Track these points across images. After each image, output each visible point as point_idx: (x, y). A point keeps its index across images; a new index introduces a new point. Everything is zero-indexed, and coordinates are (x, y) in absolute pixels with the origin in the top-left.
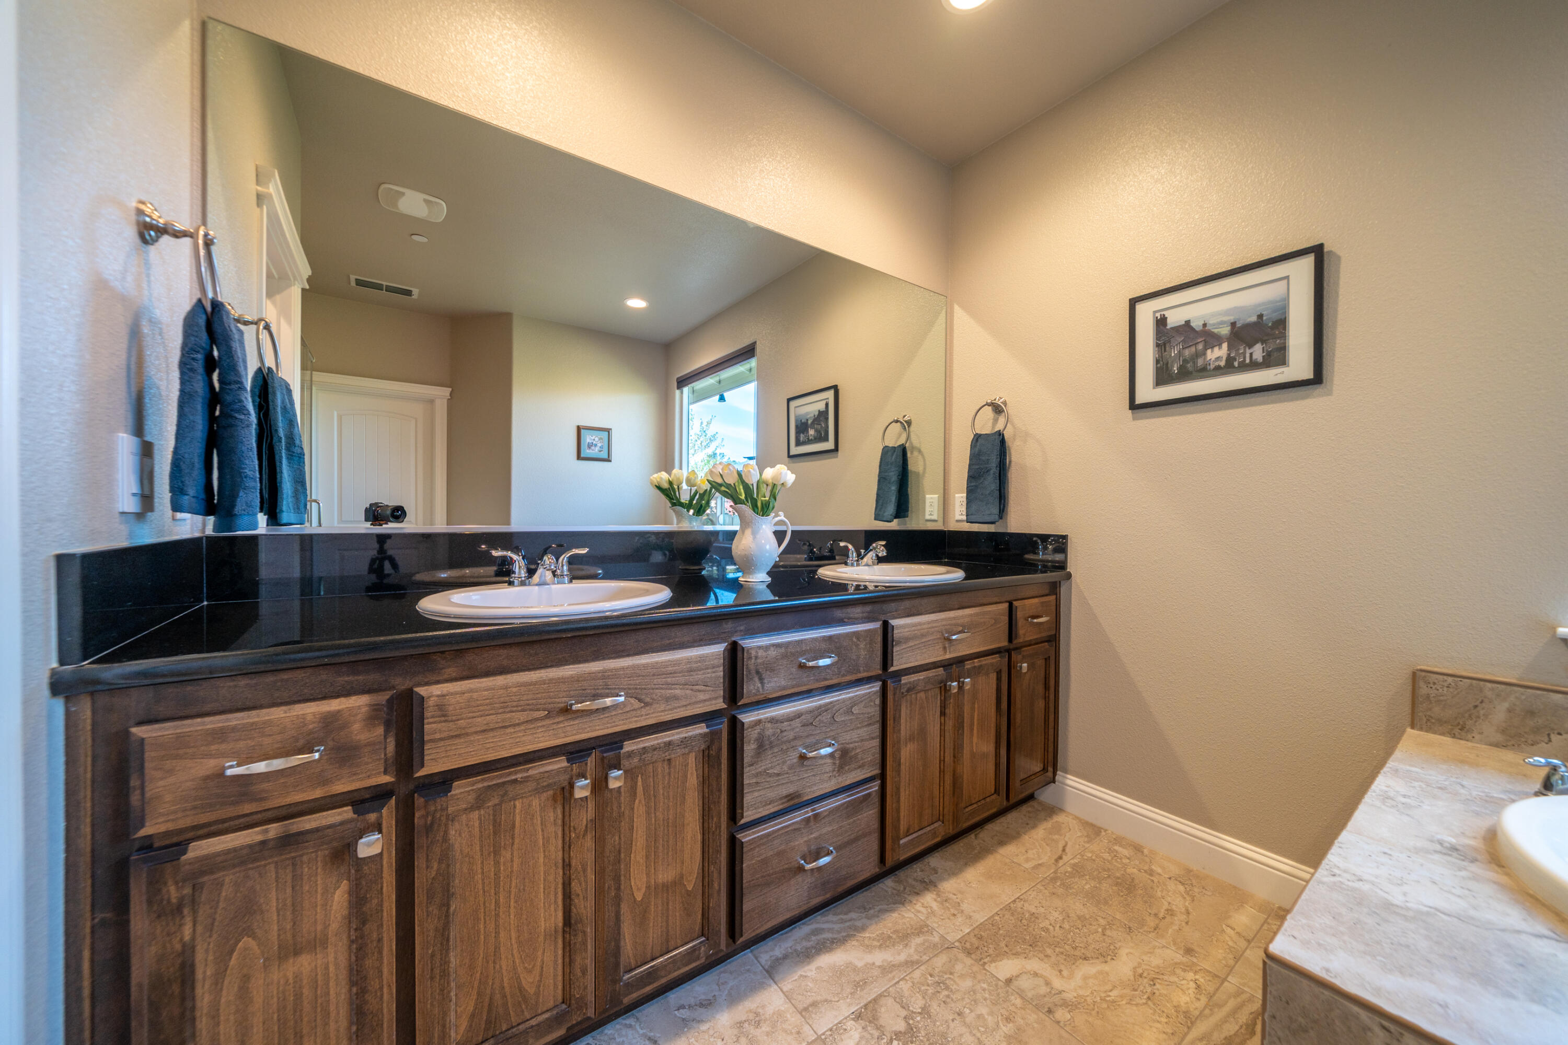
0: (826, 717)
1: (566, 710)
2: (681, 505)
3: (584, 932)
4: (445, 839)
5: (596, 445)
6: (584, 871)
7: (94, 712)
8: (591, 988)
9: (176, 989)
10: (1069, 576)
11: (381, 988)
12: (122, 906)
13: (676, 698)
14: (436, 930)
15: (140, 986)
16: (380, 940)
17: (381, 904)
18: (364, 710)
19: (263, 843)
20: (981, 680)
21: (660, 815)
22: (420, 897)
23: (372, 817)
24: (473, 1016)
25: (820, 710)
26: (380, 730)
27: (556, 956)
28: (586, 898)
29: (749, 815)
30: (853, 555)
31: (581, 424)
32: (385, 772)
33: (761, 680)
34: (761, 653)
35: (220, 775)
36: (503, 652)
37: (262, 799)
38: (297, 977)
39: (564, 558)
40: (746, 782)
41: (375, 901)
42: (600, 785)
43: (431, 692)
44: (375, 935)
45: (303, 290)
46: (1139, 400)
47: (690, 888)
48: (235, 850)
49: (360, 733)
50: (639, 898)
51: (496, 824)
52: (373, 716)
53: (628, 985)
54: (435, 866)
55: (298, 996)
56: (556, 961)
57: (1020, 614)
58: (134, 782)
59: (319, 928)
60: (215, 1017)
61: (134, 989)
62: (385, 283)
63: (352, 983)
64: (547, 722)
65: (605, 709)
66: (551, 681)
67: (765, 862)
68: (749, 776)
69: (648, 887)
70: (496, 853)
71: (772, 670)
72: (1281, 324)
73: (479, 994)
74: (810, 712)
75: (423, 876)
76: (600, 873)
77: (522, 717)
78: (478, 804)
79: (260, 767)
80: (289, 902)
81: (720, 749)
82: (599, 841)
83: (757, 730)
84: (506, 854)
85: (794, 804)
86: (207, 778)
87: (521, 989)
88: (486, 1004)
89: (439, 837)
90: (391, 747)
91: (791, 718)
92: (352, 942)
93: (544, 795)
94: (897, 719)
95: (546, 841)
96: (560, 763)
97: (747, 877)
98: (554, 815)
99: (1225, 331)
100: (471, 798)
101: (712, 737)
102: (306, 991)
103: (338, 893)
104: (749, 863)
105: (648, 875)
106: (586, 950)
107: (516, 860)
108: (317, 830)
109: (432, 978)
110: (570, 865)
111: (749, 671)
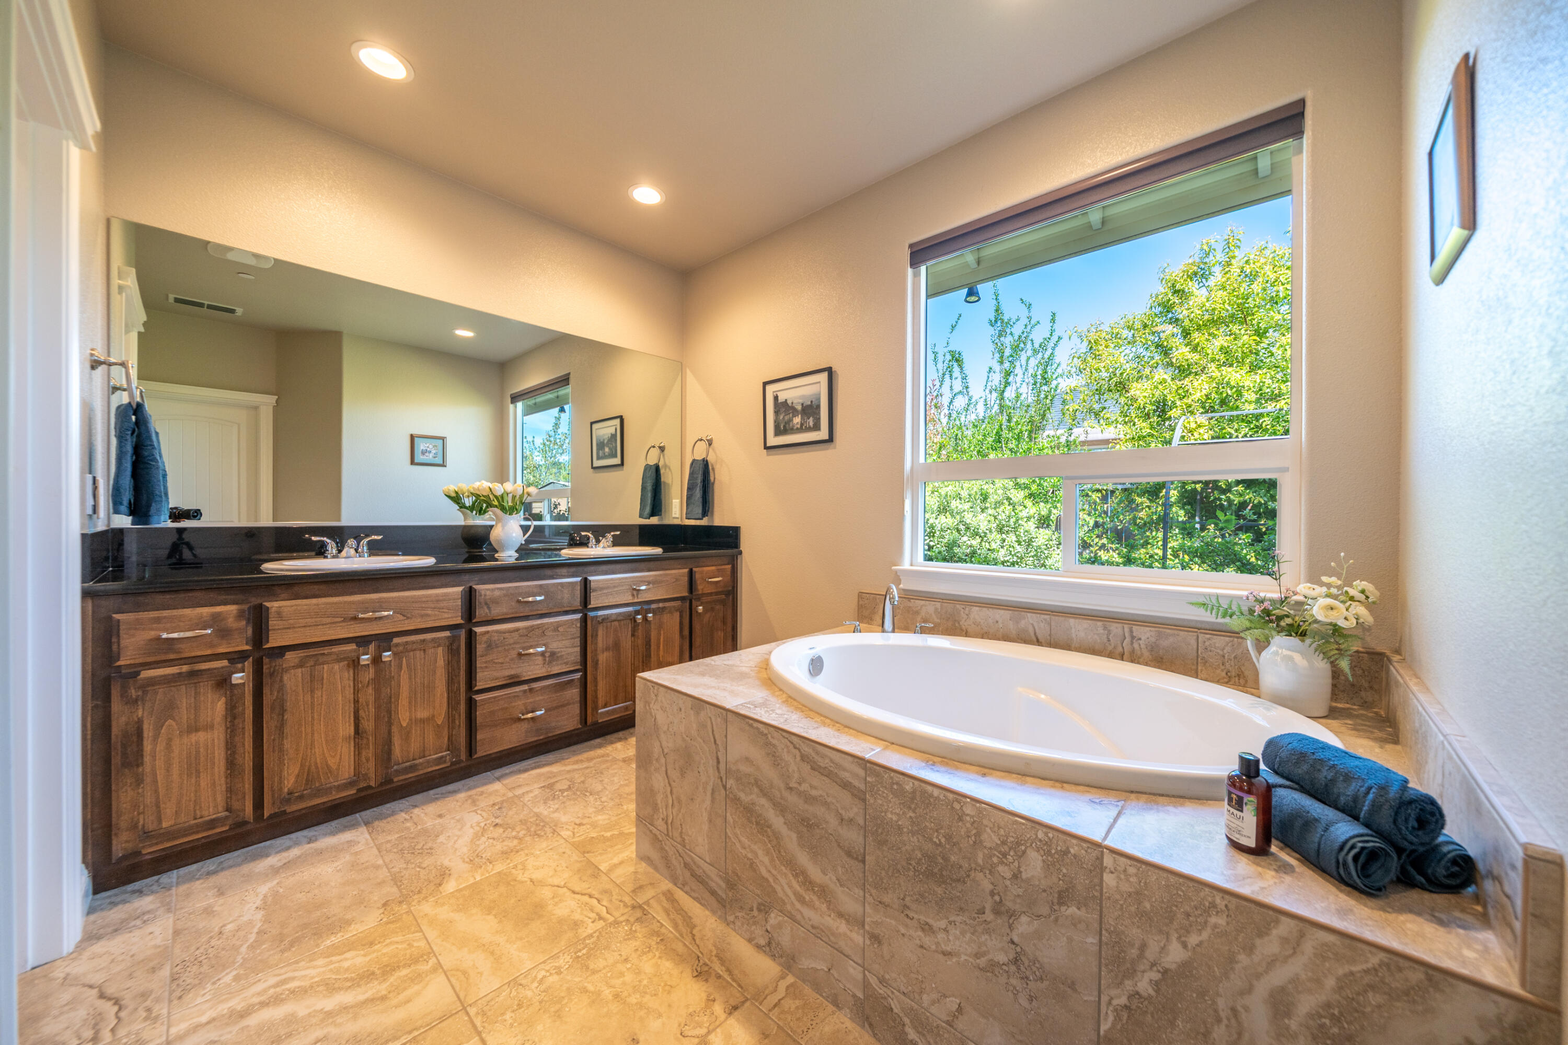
0: (538, 632)
1: (355, 618)
2: (466, 508)
3: (368, 739)
4: (281, 680)
5: (430, 452)
6: (368, 705)
7: (93, 606)
8: (372, 770)
9: (135, 739)
10: (741, 553)
11: (244, 753)
12: (108, 699)
13: (427, 615)
14: (276, 727)
15: (117, 736)
16: (243, 728)
17: (244, 710)
18: (235, 612)
19: (180, 673)
20: (666, 617)
21: (418, 681)
22: (266, 710)
23: (240, 666)
24: (298, 776)
25: (532, 628)
26: (244, 623)
27: (350, 751)
28: (368, 720)
29: (480, 685)
30: (593, 541)
31: (416, 432)
32: (247, 644)
33: (489, 608)
34: (488, 593)
35: (159, 639)
36: (316, 587)
37: (180, 652)
38: (197, 743)
39: (365, 541)
40: (478, 665)
41: (241, 709)
42: (377, 660)
43: (274, 605)
44: (241, 726)
45: (139, 333)
46: (768, 445)
47: (439, 723)
48: (165, 676)
49: (231, 623)
50: (404, 724)
51: (312, 676)
52: (240, 615)
53: (396, 771)
54: (276, 694)
55: (198, 752)
56: (350, 753)
57: (697, 576)
58: (114, 640)
59: (209, 719)
60: (154, 757)
61: (113, 737)
62: (206, 303)
63: (227, 749)
64: (344, 624)
65: (381, 618)
66: (345, 602)
67: (492, 713)
68: (480, 663)
69: (411, 720)
70: (312, 691)
71: (497, 603)
72: (818, 407)
73: (301, 765)
74: (526, 628)
75: (268, 697)
76: (378, 708)
77: (329, 620)
78: (301, 665)
79: (175, 635)
80: (193, 705)
81: (459, 646)
82: (377, 691)
83: (487, 636)
84: (318, 693)
85: (515, 682)
86: (151, 640)
87: (328, 766)
88: (306, 770)
89: (278, 679)
90: (250, 631)
91: (510, 631)
92: (227, 728)
93: (342, 664)
94: (595, 636)
95: (343, 688)
96: (353, 646)
97: (479, 720)
98: (348, 675)
99: (799, 408)
100: (297, 661)
101: (453, 640)
102: (202, 750)
103: (220, 703)
104: (480, 713)
105: (410, 712)
106: (369, 748)
107: (324, 697)
108: (209, 670)
109: (274, 751)
110: (358, 701)
111: (480, 603)
